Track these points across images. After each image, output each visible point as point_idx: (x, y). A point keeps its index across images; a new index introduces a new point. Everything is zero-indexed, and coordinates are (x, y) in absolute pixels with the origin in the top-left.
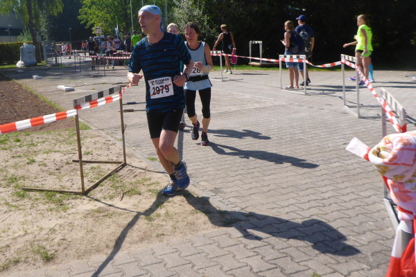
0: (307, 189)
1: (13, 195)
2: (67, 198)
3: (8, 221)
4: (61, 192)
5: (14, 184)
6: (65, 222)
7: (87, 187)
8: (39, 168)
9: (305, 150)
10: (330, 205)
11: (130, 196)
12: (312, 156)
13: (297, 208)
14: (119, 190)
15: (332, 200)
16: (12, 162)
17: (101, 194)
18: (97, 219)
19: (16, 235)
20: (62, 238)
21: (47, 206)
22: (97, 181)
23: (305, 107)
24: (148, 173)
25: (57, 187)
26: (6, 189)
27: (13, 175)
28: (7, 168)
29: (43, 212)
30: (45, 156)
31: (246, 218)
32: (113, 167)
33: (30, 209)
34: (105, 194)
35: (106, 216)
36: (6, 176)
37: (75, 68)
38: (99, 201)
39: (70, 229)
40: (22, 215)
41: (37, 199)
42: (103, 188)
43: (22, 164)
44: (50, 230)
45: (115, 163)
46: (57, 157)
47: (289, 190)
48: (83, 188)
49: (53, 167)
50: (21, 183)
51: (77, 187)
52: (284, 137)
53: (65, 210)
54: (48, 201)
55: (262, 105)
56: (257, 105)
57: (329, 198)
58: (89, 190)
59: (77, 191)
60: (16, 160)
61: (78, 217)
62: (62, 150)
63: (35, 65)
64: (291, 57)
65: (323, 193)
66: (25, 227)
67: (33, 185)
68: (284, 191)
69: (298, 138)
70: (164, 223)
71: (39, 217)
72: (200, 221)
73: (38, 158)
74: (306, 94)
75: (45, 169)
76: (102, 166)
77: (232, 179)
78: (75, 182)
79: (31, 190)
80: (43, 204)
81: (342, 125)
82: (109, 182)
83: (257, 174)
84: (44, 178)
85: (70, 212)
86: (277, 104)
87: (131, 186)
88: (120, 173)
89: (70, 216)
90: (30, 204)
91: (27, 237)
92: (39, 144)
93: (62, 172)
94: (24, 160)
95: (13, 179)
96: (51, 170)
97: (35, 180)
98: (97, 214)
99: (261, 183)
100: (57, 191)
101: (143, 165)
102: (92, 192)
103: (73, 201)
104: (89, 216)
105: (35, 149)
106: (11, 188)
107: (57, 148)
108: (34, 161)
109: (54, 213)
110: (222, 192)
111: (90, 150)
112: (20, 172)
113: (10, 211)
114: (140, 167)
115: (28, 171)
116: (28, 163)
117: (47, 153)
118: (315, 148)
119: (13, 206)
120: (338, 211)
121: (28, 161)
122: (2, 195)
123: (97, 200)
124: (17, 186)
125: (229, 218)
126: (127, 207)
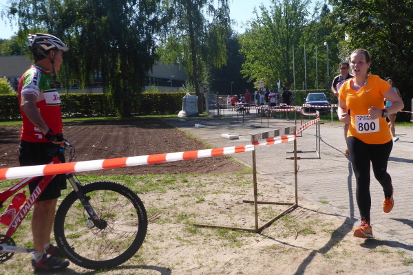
1: (184, 231)
2: (240, 235)
3: (181, 254)
4: (233, 229)
5: (184, 221)
6: (240, 257)
7: (260, 226)
8: (210, 206)
11: (305, 235)
14: (293, 229)
16: (181, 200)
17: (274, 233)
18: (273, 255)
19: (191, 268)
20: (238, 271)
21: (220, 242)
22: (270, 220)
24: (320, 214)
25: (230, 225)
26: (176, 225)
27: (183, 212)
28: (176, 206)
29: (217, 247)
30: (214, 195)
32: (285, 208)
34: (279, 232)
35: (283, 252)
36: (176, 213)
37: (237, 119)
38: (274, 239)
39: (246, 263)
40: (196, 249)
41: (210, 235)
42: (276, 227)
43: (191, 202)
44: (226, 264)
45: (286, 204)
46: (227, 197)
48: (257, 226)
49: (223, 207)
50: (191, 219)
51: (250, 223)
53: (239, 246)
54: (220, 237)
58: (263, 228)
59: (251, 229)
60: (185, 199)
61: (253, 252)
62: (231, 191)
63: (197, 115)
66: (200, 260)
67: (204, 222)
70: (342, 260)
71: (213, 251)
72: (379, 259)
73: (208, 198)
75: (215, 207)
76: (274, 207)
78: (247, 221)
79: (203, 226)
80: (216, 240)
82: (282, 222)
84: (215, 216)
85: (245, 248)
87: (304, 226)
88: (292, 214)
89: (244, 251)
90: (202, 240)
91: (202, 270)
92: (207, 185)
93: (233, 211)
95: (183, 217)
96: (222, 209)
97: (206, 218)
98: (273, 251)
100: (230, 229)
101: (315, 207)
102: (265, 230)
103: (246, 238)
104: (265, 252)
105: (203, 189)
106: (182, 224)
107: (226, 189)
108: (203, 200)
109: (228, 248)
110: (398, 234)
111: (259, 192)
112: (190, 210)
113: (183, 245)
114: (312, 209)
115: (198, 209)
116: (197, 202)
117: (216, 193)
119: (185, 241)
121: (198, 200)
122: (173, 230)
123: (271, 238)
124: (188, 222)
125: (408, 257)
126: (303, 245)
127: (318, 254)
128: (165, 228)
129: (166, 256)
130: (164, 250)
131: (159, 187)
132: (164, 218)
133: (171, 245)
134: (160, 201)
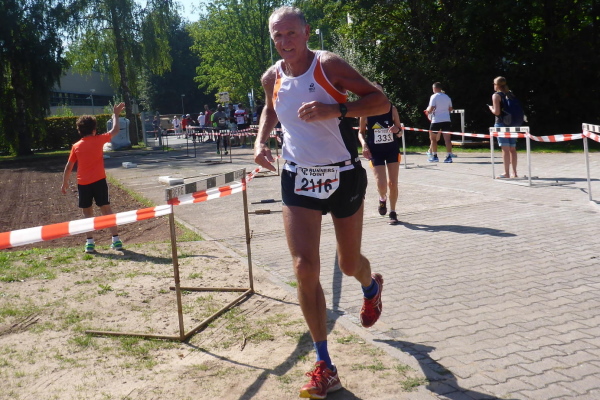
0: (537, 328)
1: (70, 343)
2: (156, 346)
3: (56, 385)
4: (147, 338)
5: (74, 326)
6: (148, 387)
7: (188, 330)
8: (117, 299)
9: (532, 268)
10: (575, 353)
11: (257, 343)
12: (543, 277)
13: (521, 360)
14: (240, 333)
15: (577, 346)
16: (76, 290)
17: (210, 340)
18: (199, 381)
21: (121, 361)
22: (206, 320)
23: (530, 204)
24: (286, 306)
25: (142, 331)
26: (60, 333)
27: (74, 312)
28: (66, 301)
29: (114, 371)
30: (128, 281)
31: (440, 377)
32: (232, 297)
33: (95, 365)
34: (217, 340)
35: (216, 375)
36: (63, 313)
37: (187, 151)
38: (207, 352)
39: (155, 397)
40: (81, 375)
41: (107, 349)
42: (214, 330)
43: (91, 293)
45: (236, 291)
46: (147, 282)
47: (509, 330)
48: (182, 331)
49: (137, 298)
50: (85, 323)
51: (172, 331)
52: (499, 249)
53: (150, 366)
54: (124, 352)
55: (466, 202)
56: (457, 202)
57: (572, 341)
58: (192, 334)
59: (173, 335)
60: (83, 288)
61: (170, 377)
62: (154, 271)
63: (129, 148)
64: (508, 130)
65: (562, 334)
66: (83, 394)
67: (104, 327)
68: (500, 332)
69: (520, 250)
71: (108, 377)
72: (366, 382)
73: (116, 285)
74: (532, 185)
75: (124, 300)
76: (216, 296)
77: (418, 314)
78: (171, 321)
79: (101, 335)
80: (117, 357)
81: (589, 230)
82: (224, 321)
83: (457, 306)
84: (123, 315)
85: (158, 370)
86: (487, 199)
87: (258, 328)
88: (242, 307)
89: (157, 377)
90: (95, 357)
92: (120, 264)
93: (152, 306)
94: (93, 287)
95: (74, 318)
96: (135, 304)
97: (109, 319)
98: (201, 373)
99: (465, 320)
100: (141, 337)
101: (280, 294)
102: (196, 338)
103: (164, 351)
104: (188, 375)
105: (113, 270)
106: (69, 332)
107: (147, 269)
108: (109, 289)
109: (132, 371)
110: (402, 336)
111: (198, 272)
112: (86, 307)
113: (63, 368)
114: (274, 296)
115: (99, 304)
116: (99, 293)
117: (132, 276)
118: (547, 265)
119: (68, 361)
120: (588, 362)
121: (100, 289)
122: (53, 343)
123: (203, 350)
124: (78, 329)
125: (413, 376)
126: (250, 360)
127: (272, 376)
128: (42, 340)
129: (32, 389)
130: (32, 378)
131: (47, 269)
132: (44, 321)
133: (44, 369)
134: (44, 294)
